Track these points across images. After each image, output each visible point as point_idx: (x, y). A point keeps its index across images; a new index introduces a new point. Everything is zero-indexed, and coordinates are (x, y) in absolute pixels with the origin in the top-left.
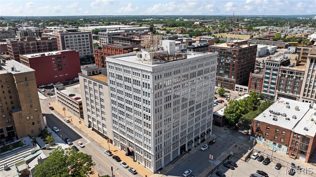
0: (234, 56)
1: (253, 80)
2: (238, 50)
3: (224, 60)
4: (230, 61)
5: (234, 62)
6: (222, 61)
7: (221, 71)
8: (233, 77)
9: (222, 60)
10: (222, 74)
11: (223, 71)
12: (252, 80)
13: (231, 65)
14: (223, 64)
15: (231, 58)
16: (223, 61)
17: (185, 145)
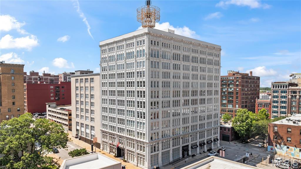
0: (237, 83)
1: (260, 107)
2: (240, 77)
3: (226, 89)
4: (233, 89)
5: (237, 89)
6: (224, 90)
7: (224, 101)
8: (237, 106)
9: (224, 89)
10: (225, 104)
11: (226, 101)
12: (259, 107)
13: (235, 93)
14: (226, 93)
15: (234, 86)
16: (226, 90)
17: (188, 146)
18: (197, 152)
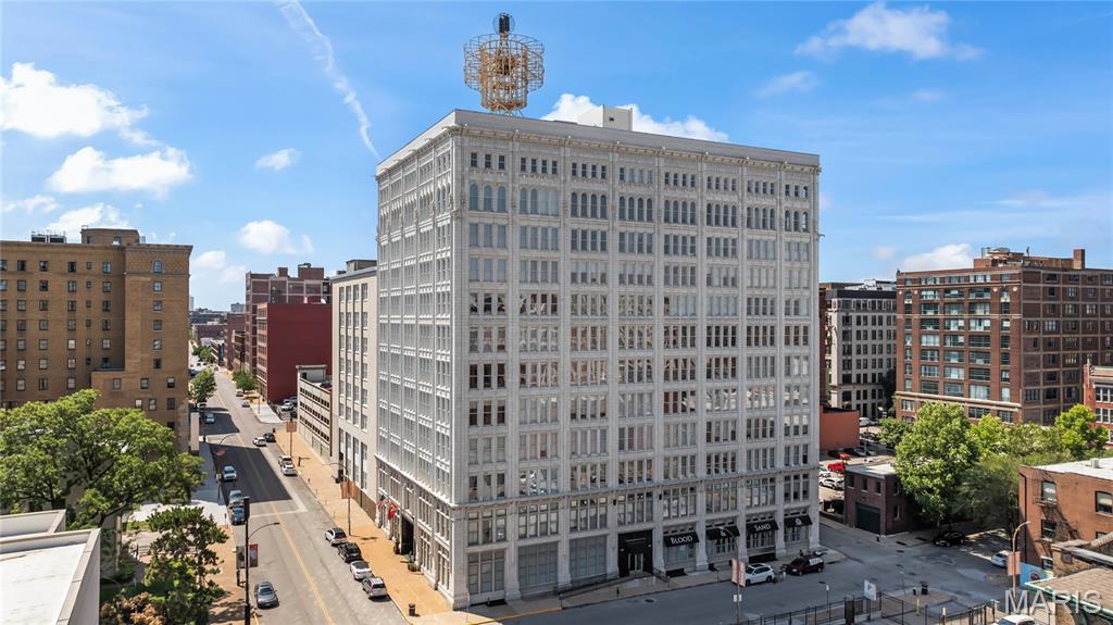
0: (1003, 300)
1: (1105, 399)
2: (1017, 272)
3: (961, 323)
4: (987, 323)
5: (1006, 324)
6: (953, 329)
7: (954, 370)
8: (1006, 392)
9: (952, 322)
10: (958, 383)
11: (962, 371)
12: (1098, 398)
13: (995, 338)
14: (961, 339)
15: (991, 312)
16: (959, 328)
17: (648, 533)
18: (695, 561)
